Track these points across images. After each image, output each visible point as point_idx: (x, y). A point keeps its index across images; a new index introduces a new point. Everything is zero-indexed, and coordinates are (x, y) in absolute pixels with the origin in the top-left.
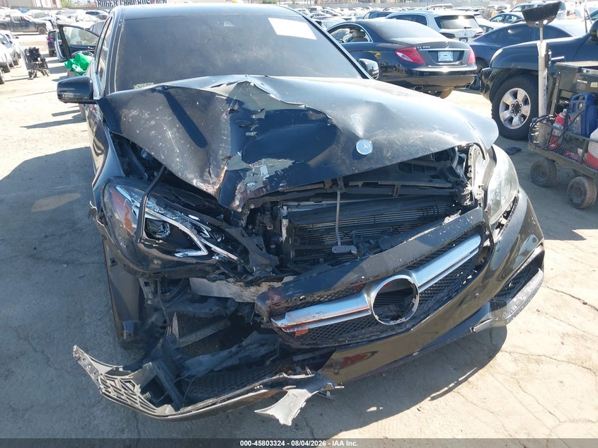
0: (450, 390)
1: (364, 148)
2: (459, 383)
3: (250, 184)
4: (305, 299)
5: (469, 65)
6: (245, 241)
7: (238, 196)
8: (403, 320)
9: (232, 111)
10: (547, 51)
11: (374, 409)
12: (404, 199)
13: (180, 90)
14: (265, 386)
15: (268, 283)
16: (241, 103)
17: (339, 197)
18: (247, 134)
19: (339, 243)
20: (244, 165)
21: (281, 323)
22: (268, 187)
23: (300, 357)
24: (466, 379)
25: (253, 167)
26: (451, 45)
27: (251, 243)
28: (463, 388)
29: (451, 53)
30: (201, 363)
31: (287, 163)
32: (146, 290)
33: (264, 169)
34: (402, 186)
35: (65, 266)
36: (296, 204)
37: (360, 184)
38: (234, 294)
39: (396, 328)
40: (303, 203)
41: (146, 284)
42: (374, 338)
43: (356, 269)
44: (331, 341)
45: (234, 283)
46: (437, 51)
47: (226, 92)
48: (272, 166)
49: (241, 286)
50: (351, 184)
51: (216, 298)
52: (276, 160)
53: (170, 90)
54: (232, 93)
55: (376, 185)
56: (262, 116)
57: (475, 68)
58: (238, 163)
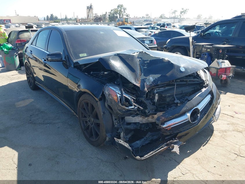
0: (207, 143)
1: (183, 70)
2: (208, 141)
3: (147, 83)
4: (171, 117)
5: (155, 45)
6: (146, 102)
7: (146, 87)
8: (196, 121)
9: (140, 60)
10: (192, 40)
11: (189, 151)
12: (189, 85)
13: (123, 55)
14: (166, 145)
15: (152, 116)
16: (141, 58)
17: (176, 85)
18: (144, 68)
19: (176, 99)
20: (145, 77)
21: (164, 126)
22: (154, 83)
23: (167, 138)
24: (209, 139)
25: (148, 78)
26: (149, 38)
27: (147, 102)
28: (209, 142)
29: (149, 41)
30: (137, 144)
31: (159, 76)
32: (115, 121)
33: (151, 78)
34: (189, 81)
35: (49, 125)
36: (158, 89)
37: (179, 81)
38: (140, 121)
39: (194, 124)
40: (160, 89)
41: (116, 119)
42: (188, 128)
43: (185, 106)
44: (177, 131)
45: (141, 117)
46: (144, 40)
47: (137, 55)
48: (154, 77)
49: (143, 117)
50: (177, 81)
51: (133, 123)
52: (155, 75)
53: (120, 55)
54: (138, 55)
55: (183, 81)
56: (148, 62)
57: (156, 46)
58: (143, 77)
